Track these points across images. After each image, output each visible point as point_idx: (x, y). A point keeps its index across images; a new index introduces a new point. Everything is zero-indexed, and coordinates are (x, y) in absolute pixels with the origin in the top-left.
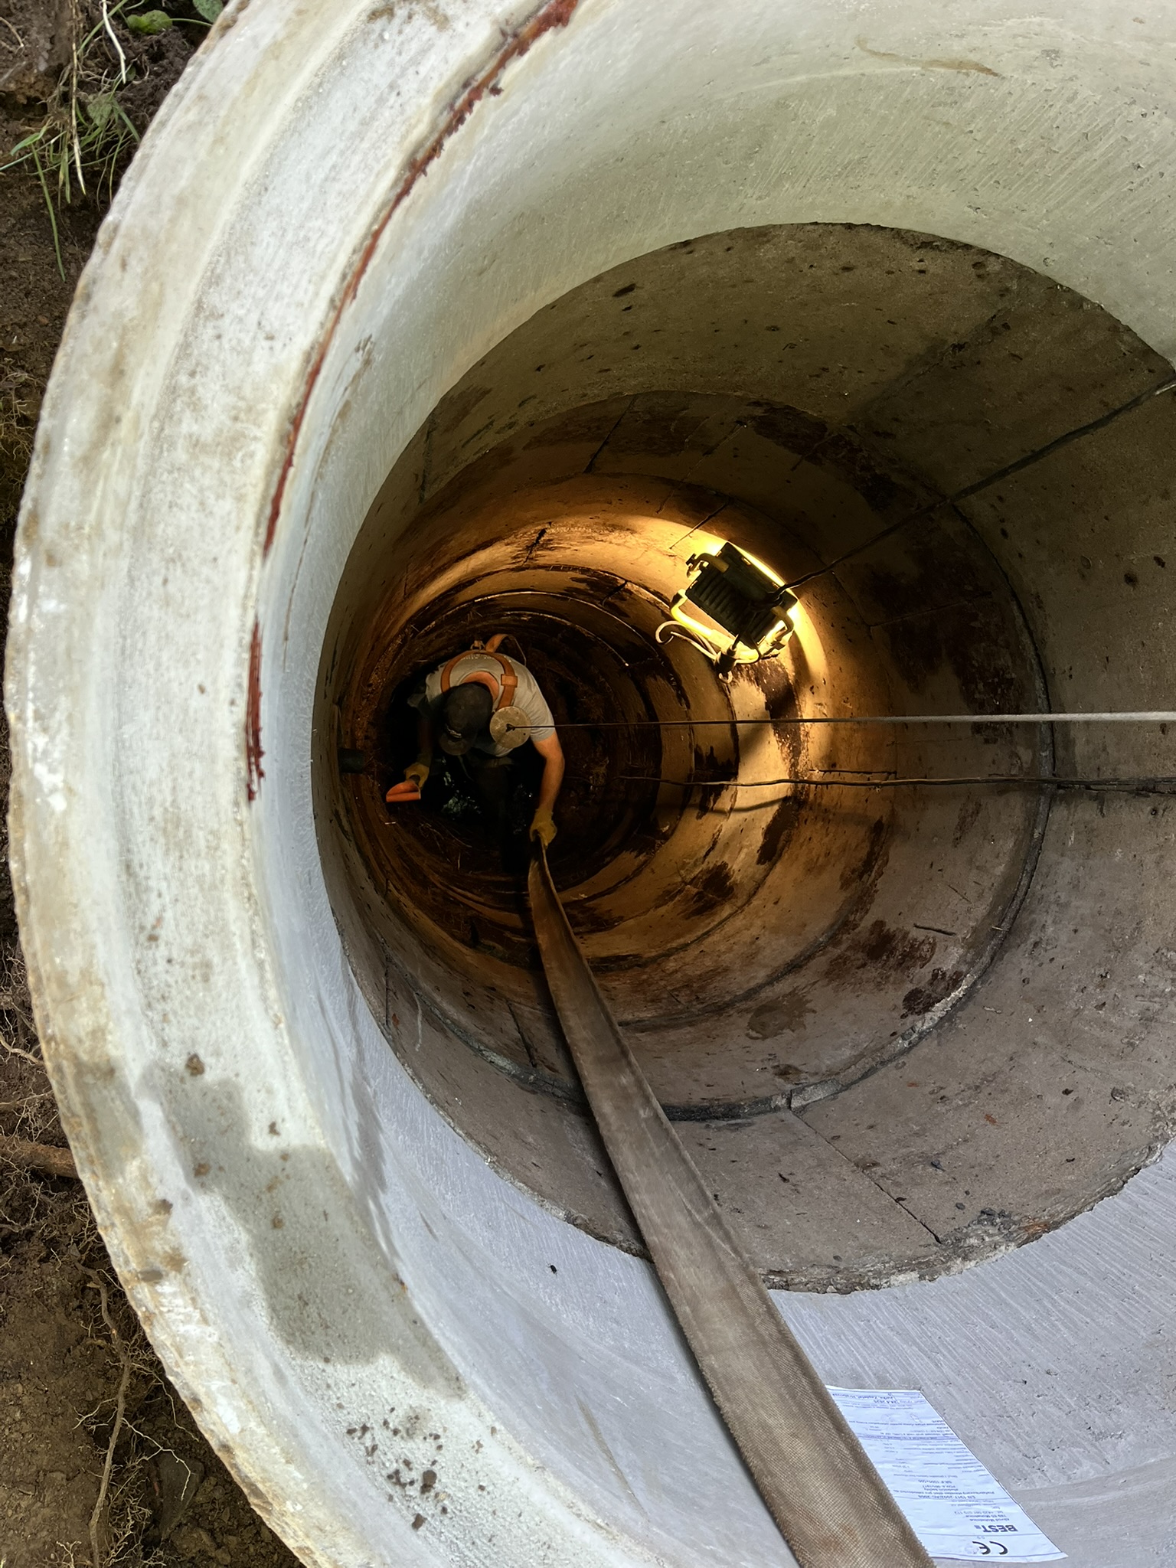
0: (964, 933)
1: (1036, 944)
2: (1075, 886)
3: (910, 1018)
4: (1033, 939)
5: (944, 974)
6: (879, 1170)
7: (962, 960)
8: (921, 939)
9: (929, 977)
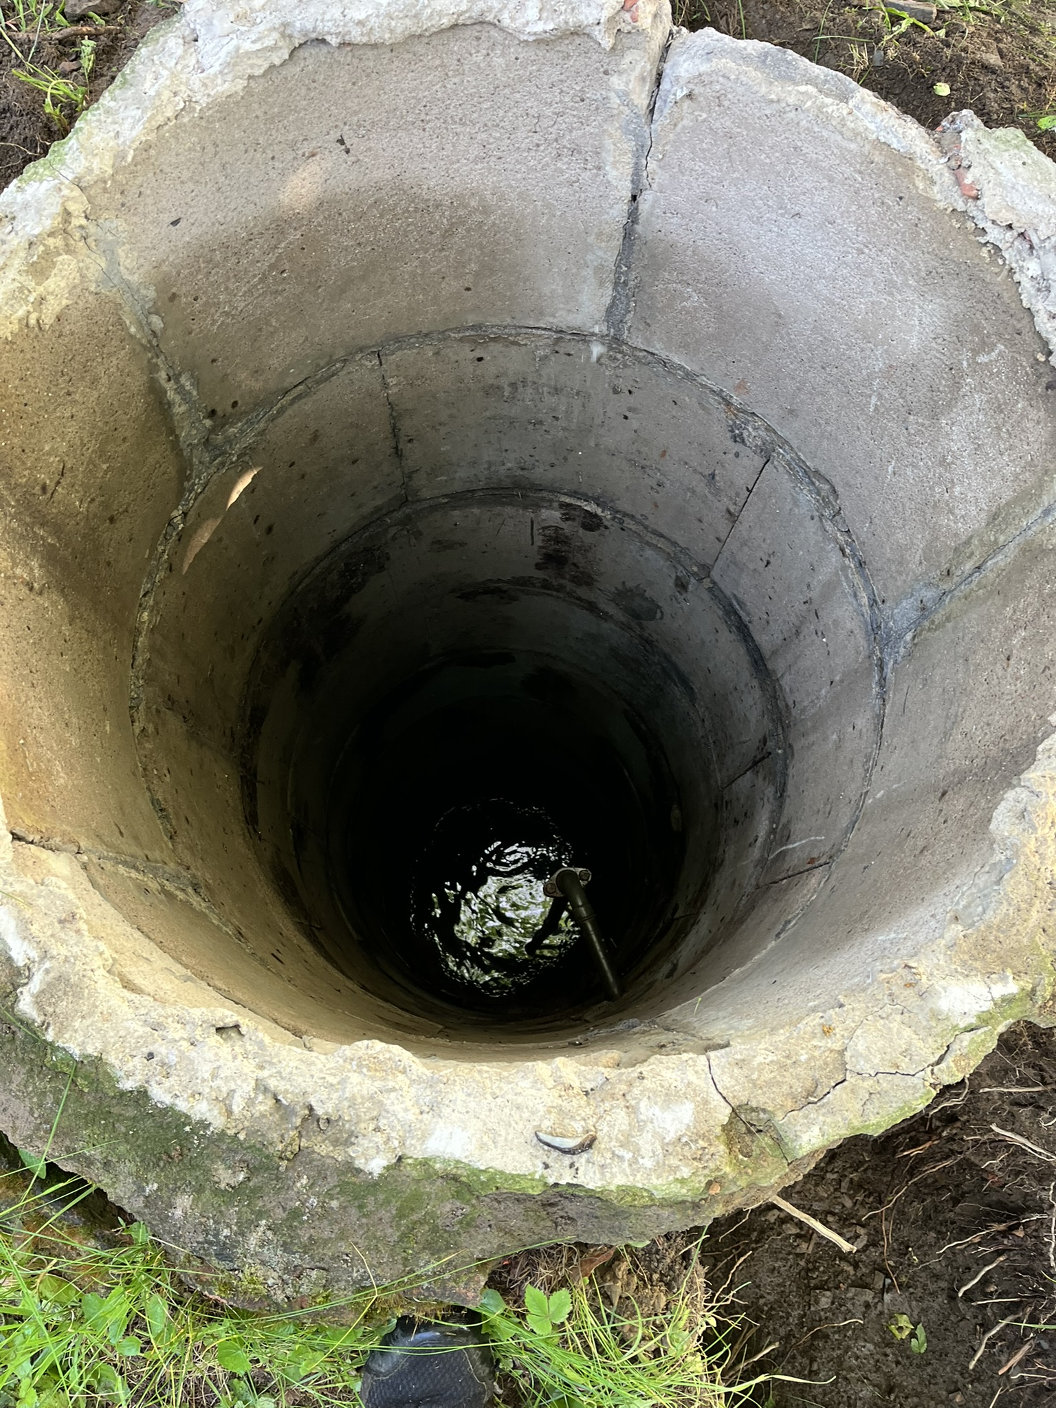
0: (530, 514)
1: (523, 469)
2: (474, 463)
3: (606, 523)
4: (520, 472)
5: (564, 514)
6: (732, 509)
7: (550, 507)
8: (541, 537)
9: (569, 523)
